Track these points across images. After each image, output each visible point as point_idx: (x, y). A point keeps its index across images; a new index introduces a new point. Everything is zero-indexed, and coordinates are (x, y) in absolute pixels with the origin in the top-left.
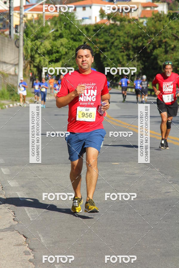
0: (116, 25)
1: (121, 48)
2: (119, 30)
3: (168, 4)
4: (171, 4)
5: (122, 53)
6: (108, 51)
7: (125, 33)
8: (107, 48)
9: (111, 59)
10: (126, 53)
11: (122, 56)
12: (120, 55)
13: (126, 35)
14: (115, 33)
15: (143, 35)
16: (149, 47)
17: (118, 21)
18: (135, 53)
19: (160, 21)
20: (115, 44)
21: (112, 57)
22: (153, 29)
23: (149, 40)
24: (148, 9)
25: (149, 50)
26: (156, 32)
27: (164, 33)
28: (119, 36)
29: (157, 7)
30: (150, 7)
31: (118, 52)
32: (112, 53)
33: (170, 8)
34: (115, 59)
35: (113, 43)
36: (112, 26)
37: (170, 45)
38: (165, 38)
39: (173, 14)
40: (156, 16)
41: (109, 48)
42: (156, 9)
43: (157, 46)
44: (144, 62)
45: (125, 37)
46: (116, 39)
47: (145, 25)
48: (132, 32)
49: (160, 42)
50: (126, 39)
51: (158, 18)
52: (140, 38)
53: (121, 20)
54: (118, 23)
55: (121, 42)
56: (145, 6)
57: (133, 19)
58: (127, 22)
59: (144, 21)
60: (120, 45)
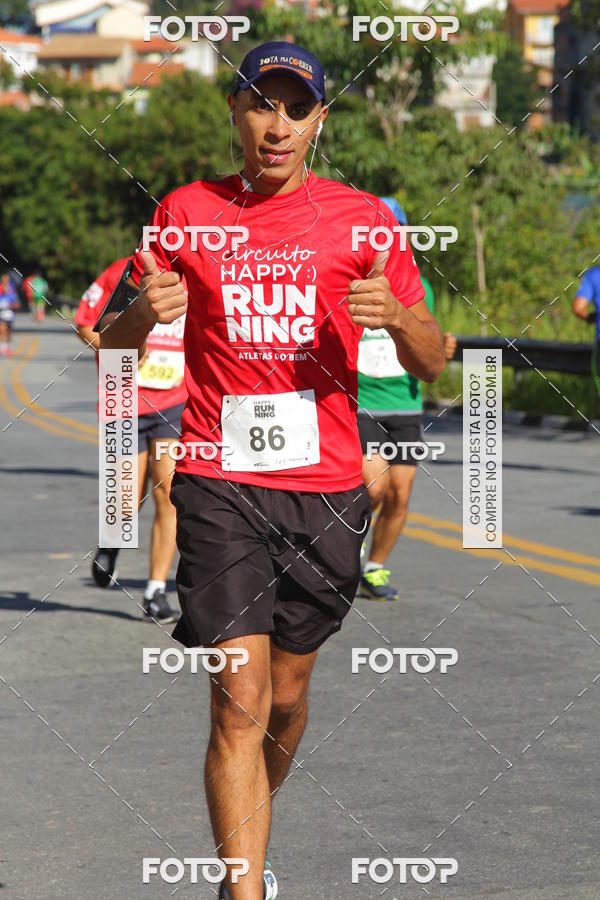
0: (52, 112)
1: (67, 186)
2: (61, 127)
4: (228, 44)
5: (73, 203)
6: (26, 194)
7: (79, 140)
8: (22, 184)
9: (38, 221)
10: (83, 201)
11: (74, 211)
12: (65, 208)
13: (82, 146)
14: (47, 136)
15: (134, 144)
16: (154, 180)
17: (56, 95)
18: (111, 200)
19: (188, 99)
20: (50, 171)
21: (41, 212)
22: (164, 125)
23: (156, 161)
24: (154, 59)
25: (153, 193)
26: (180, 138)
27: (203, 136)
28: (59, 147)
29: (180, 52)
30: (160, 52)
31: (58, 198)
32: (42, 202)
34: (52, 221)
35: (41, 169)
36: (37, 115)
38: (206, 153)
40: (176, 86)
41: (29, 187)
42: (178, 59)
43: (181, 178)
45: (78, 153)
46: (52, 158)
47: (140, 107)
49: (190, 167)
50: (86, 159)
51: (184, 87)
52: (126, 155)
53: (68, 95)
54: (57, 103)
55: (66, 168)
56: (143, 50)
57: (106, 93)
58: (84, 104)
59: (138, 99)
60: (65, 178)
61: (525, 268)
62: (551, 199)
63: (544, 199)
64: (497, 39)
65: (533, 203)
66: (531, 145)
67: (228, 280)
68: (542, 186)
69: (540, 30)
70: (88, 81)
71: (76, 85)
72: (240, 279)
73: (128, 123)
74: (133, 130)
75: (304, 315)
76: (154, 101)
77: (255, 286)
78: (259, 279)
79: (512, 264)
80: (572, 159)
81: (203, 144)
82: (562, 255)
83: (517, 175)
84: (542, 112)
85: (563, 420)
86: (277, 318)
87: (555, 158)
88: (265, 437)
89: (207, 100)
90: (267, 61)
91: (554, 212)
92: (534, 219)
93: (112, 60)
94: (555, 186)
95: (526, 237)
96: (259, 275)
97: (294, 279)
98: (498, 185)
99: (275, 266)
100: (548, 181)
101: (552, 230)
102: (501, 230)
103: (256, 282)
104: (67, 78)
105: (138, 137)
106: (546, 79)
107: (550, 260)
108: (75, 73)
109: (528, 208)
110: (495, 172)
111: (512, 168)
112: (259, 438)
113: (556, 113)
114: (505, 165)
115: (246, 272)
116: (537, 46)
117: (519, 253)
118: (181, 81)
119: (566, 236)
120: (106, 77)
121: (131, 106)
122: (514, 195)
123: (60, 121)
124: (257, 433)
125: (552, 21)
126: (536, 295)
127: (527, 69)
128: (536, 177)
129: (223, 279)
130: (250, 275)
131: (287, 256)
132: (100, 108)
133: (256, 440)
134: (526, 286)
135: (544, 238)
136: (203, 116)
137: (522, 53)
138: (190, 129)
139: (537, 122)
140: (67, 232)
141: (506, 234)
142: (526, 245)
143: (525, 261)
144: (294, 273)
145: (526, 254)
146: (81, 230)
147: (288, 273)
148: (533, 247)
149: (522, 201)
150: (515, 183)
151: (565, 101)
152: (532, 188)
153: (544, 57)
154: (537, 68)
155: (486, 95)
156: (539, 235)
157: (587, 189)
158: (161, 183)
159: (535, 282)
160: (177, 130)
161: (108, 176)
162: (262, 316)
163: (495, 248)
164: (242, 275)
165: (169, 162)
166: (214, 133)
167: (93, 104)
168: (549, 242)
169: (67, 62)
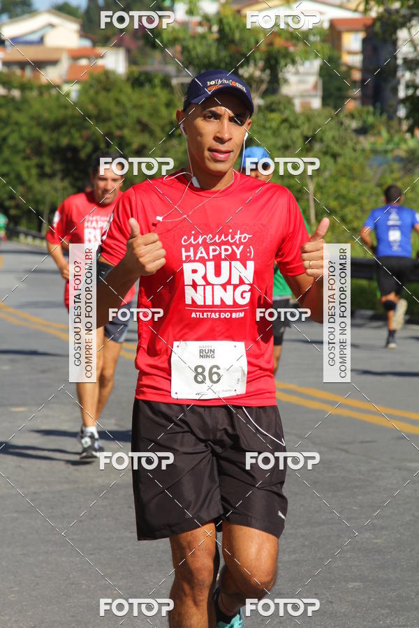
0: (13, 99)
1: (24, 151)
2: (18, 109)
3: (128, 51)
4: (135, 52)
5: (27, 163)
7: (32, 118)
10: (35, 161)
11: (28, 169)
12: (21, 166)
13: (33, 123)
14: (9, 116)
15: (70, 122)
16: (84, 147)
17: (16, 88)
18: (54, 160)
19: (107, 90)
20: (11, 141)
21: (5, 169)
22: (91, 108)
23: (85, 133)
24: (84, 62)
25: (83, 155)
26: (101, 118)
27: (118, 115)
28: (17, 123)
29: (102, 57)
30: (88, 57)
31: (17, 159)
32: (6, 162)
33: (132, 61)
34: (12, 176)
35: (4, 139)
36: (2, 101)
37: (129, 145)
38: (120, 128)
39: (141, 74)
40: (99, 81)
42: (100, 62)
44: (76, 179)
45: (31, 127)
46: (13, 131)
47: (74, 96)
48: (46, 115)
49: (108, 137)
50: (37, 132)
51: (105, 82)
52: (64, 129)
53: (23, 87)
54: (16, 93)
55: (22, 138)
56: (76, 56)
57: (50, 86)
58: (35, 93)
59: (73, 90)
60: (22, 145)
61: (343, 207)
62: (361, 159)
63: (356, 159)
64: (322, 48)
65: (348, 162)
66: (347, 121)
67: (188, 260)
68: (355, 150)
69: (353, 42)
70: (37, 77)
71: (29, 81)
72: (197, 258)
73: (66, 107)
74: (69, 112)
75: (244, 283)
76: (83, 92)
77: (208, 263)
78: (211, 257)
79: (333, 204)
80: (375, 131)
81: (118, 121)
82: (369, 198)
83: (336, 143)
84: (354, 98)
85: (369, 313)
86: (224, 286)
87: (363, 131)
88: (206, 374)
89: (121, 91)
90: (213, 83)
91: (362, 168)
92: (349, 173)
93: (54, 63)
94: (363, 150)
95: (344, 186)
96: (211, 254)
97: (238, 257)
98: (324, 149)
99: (223, 247)
100: (359, 147)
101: (361, 181)
102: (326, 180)
103: (209, 260)
104: (23, 76)
105: (73, 117)
106: (357, 76)
107: (360, 202)
108: (28, 73)
109: (345, 166)
110: (322, 140)
111: (333, 138)
112: (202, 374)
113: (364, 99)
114: (329, 135)
115: (202, 253)
116: (351, 53)
117: (339, 197)
118: (103, 78)
119: (371, 185)
120: (51, 75)
121: (68, 95)
122: (335, 156)
123: (18, 106)
124: (200, 370)
125: (361, 35)
126: (350, 226)
127: (343, 69)
128: (350, 144)
129: (184, 259)
130: (204, 255)
131: (232, 238)
132: (46, 96)
133: (199, 375)
134: (343, 219)
135: (356, 186)
136: (118, 102)
137: (340, 58)
138: (109, 111)
139: (351, 105)
140: (23, 183)
141: (329, 183)
142: (343, 191)
143: (343, 202)
144: (238, 252)
145: (344, 197)
146: (33, 182)
147: (234, 252)
148: (348, 192)
149: (340, 160)
150: (336, 148)
151: (370, 92)
152: (348, 151)
153: (355, 60)
154: (350, 68)
155: (315, 87)
156: (352, 184)
157: (386, 152)
158: (89, 148)
159: (350, 217)
160: (100, 111)
161: (52, 144)
162: (213, 285)
163: (322, 193)
164: (199, 255)
165: (94, 133)
166: (126, 114)
167: (41, 94)
168: (359, 189)
169: (22, 65)
